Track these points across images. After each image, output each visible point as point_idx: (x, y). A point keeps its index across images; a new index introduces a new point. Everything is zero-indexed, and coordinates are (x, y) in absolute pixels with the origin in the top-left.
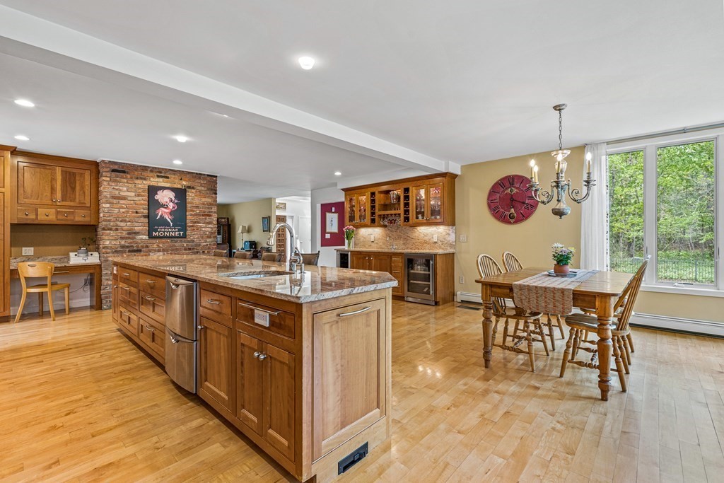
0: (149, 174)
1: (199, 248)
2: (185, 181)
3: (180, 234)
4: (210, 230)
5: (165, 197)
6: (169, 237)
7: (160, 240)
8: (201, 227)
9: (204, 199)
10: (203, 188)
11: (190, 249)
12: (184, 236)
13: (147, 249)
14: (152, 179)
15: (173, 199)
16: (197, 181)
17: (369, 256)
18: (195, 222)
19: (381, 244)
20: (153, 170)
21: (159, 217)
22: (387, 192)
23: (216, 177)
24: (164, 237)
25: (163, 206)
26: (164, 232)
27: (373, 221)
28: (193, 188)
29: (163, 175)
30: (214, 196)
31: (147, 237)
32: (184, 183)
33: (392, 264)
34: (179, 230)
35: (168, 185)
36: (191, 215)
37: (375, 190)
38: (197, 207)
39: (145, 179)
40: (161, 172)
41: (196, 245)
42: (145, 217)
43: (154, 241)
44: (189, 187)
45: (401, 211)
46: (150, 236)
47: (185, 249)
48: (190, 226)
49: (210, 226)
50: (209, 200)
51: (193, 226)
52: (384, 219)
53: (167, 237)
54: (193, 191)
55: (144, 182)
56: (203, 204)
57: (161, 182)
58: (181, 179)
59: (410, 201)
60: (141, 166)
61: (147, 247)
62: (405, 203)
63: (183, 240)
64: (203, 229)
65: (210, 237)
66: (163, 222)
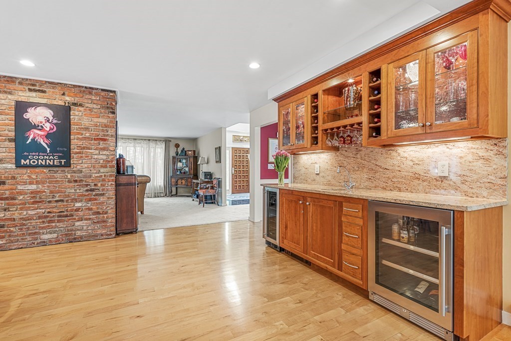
0: (17, 86)
1: (89, 180)
2: (68, 96)
3: (61, 162)
4: (104, 157)
5: (39, 116)
6: (46, 166)
7: (32, 170)
8: (92, 153)
9: (96, 120)
10: (95, 106)
11: (76, 181)
12: (68, 165)
13: (13, 181)
14: (21, 93)
15: (51, 118)
16: (87, 96)
17: (305, 199)
18: (84, 148)
19: (329, 178)
20: (22, 82)
21: (29, 141)
22: (338, 91)
23: (114, 92)
24: (37, 166)
25: (35, 127)
26: (38, 160)
27: (315, 140)
28: (81, 105)
29: (37, 88)
30: (111, 115)
31: (14, 166)
32: (68, 99)
33: (343, 219)
34: (60, 158)
35: (44, 101)
36: (78, 139)
37: (319, 89)
38: (87, 129)
39: (10, 93)
40: (33, 85)
41: (85, 176)
42: (10, 140)
43: (24, 171)
44: (75, 104)
45: (364, 118)
46: (19, 165)
47: (69, 182)
48: (77, 153)
49: (105, 152)
50: (104, 121)
51: (79, 153)
52: (332, 136)
53: (42, 166)
54: (81, 109)
55: (10, 97)
56: (96, 125)
57: (34, 97)
58: (64, 94)
59: (383, 96)
60: (5, 77)
61: (14, 178)
62: (371, 102)
63: (66, 169)
64: (96, 157)
65: (106, 167)
66: (36, 147)
